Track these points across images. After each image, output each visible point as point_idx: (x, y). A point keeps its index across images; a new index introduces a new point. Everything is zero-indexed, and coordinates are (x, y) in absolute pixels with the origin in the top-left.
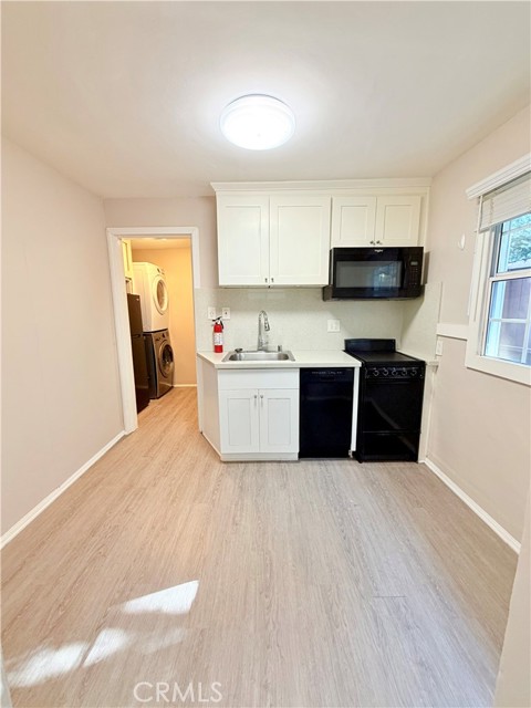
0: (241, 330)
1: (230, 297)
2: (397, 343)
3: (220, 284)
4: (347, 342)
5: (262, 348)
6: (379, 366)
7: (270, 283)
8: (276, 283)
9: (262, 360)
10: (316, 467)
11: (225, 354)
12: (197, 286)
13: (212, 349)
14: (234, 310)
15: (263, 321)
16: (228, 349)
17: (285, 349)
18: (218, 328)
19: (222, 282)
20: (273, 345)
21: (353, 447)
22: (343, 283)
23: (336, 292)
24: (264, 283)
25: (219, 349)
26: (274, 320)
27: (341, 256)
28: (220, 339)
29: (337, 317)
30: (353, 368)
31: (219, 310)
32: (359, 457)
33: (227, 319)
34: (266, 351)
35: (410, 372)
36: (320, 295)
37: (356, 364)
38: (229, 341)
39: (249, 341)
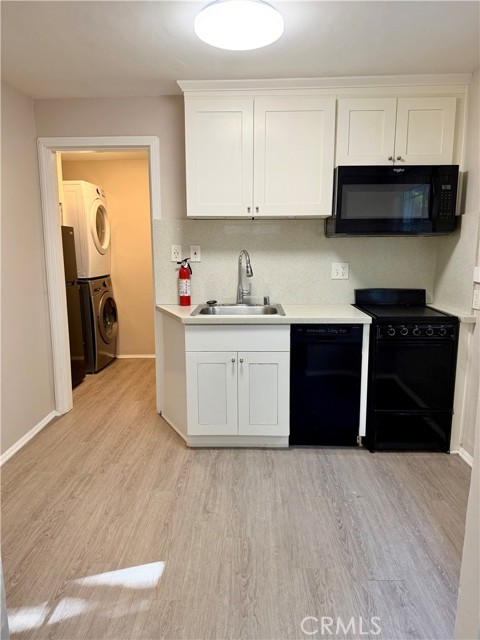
0: (215, 275)
1: (201, 232)
2: (429, 294)
3: (189, 214)
4: (359, 293)
5: (243, 299)
6: (396, 322)
7: (253, 214)
8: (261, 214)
9: (243, 313)
10: (310, 457)
11: (193, 307)
12: (157, 216)
13: (176, 300)
14: (208, 248)
15: (244, 265)
16: (198, 301)
17: (273, 302)
18: (185, 273)
19: (190, 213)
20: (258, 297)
21: (362, 432)
22: (351, 213)
23: (342, 225)
24: (245, 214)
25: (185, 301)
26: (258, 263)
27: (348, 178)
28: (186, 287)
29: (344, 259)
30: (360, 326)
31: (186, 248)
32: (372, 444)
33: (196, 260)
34: (249, 303)
35: (437, 331)
36: (322, 229)
37: (365, 319)
38: (199, 290)
39: (226, 291)
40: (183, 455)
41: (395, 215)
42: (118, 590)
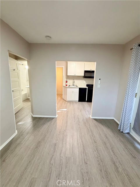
0: (70, 82)
1: (68, 77)
4: (87, 85)
5: (73, 85)
6: (90, 88)
8: (76, 75)
9: (73, 87)
10: (81, 103)
12: (64, 75)
13: (65, 85)
14: (69, 79)
16: (68, 85)
17: (77, 86)
18: (67, 82)
19: (68, 75)
20: (75, 85)
21: (86, 100)
22: (86, 76)
23: (85, 77)
24: (74, 75)
25: (66, 85)
26: (75, 81)
27: (86, 72)
28: (67, 84)
29: (85, 81)
30: (87, 88)
31: (67, 79)
32: (87, 101)
33: (68, 80)
36: (83, 77)
37: (87, 87)
38: (68, 84)
39: (71, 84)
40: (66, 102)
41: (92, 76)
42: (63, 111)
